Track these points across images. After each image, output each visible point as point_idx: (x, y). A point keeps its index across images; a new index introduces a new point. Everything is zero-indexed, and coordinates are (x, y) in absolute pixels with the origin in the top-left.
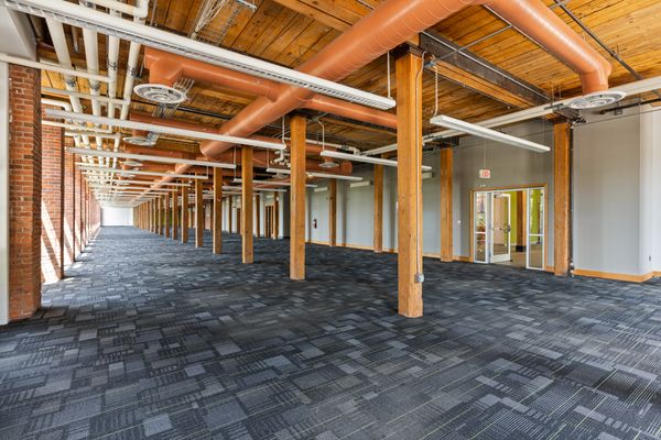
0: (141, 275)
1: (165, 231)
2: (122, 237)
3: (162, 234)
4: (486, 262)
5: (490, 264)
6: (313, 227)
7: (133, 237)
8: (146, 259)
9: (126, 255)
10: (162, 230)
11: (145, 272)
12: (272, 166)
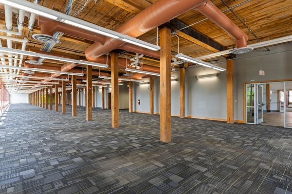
0: (45, 141)
1: (49, 106)
2: (24, 110)
3: (47, 108)
4: (255, 123)
5: (257, 124)
6: (137, 104)
7: (30, 110)
8: (44, 127)
9: (29, 123)
10: (47, 106)
11: (48, 138)
12: (129, 67)
